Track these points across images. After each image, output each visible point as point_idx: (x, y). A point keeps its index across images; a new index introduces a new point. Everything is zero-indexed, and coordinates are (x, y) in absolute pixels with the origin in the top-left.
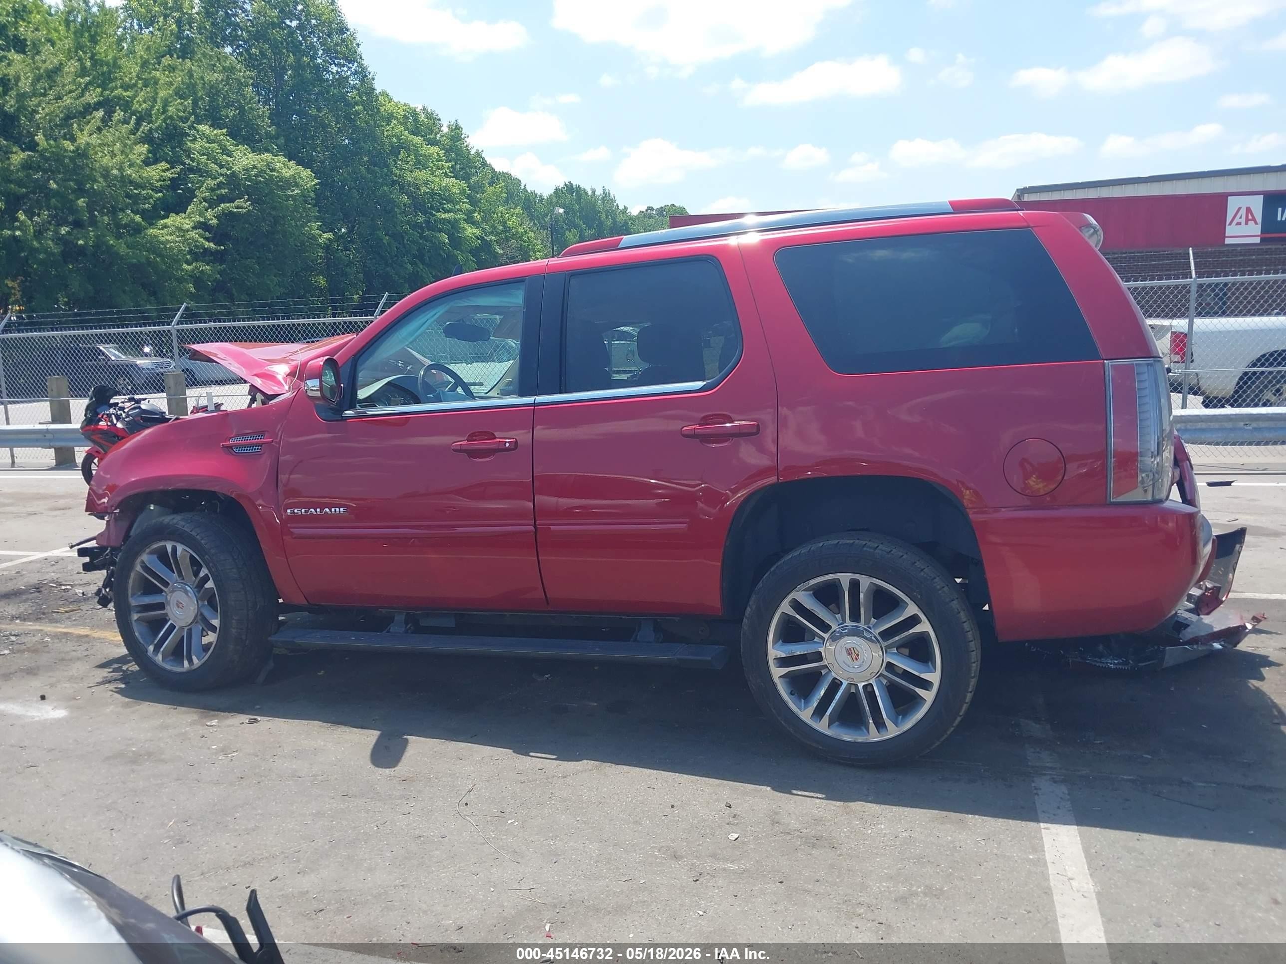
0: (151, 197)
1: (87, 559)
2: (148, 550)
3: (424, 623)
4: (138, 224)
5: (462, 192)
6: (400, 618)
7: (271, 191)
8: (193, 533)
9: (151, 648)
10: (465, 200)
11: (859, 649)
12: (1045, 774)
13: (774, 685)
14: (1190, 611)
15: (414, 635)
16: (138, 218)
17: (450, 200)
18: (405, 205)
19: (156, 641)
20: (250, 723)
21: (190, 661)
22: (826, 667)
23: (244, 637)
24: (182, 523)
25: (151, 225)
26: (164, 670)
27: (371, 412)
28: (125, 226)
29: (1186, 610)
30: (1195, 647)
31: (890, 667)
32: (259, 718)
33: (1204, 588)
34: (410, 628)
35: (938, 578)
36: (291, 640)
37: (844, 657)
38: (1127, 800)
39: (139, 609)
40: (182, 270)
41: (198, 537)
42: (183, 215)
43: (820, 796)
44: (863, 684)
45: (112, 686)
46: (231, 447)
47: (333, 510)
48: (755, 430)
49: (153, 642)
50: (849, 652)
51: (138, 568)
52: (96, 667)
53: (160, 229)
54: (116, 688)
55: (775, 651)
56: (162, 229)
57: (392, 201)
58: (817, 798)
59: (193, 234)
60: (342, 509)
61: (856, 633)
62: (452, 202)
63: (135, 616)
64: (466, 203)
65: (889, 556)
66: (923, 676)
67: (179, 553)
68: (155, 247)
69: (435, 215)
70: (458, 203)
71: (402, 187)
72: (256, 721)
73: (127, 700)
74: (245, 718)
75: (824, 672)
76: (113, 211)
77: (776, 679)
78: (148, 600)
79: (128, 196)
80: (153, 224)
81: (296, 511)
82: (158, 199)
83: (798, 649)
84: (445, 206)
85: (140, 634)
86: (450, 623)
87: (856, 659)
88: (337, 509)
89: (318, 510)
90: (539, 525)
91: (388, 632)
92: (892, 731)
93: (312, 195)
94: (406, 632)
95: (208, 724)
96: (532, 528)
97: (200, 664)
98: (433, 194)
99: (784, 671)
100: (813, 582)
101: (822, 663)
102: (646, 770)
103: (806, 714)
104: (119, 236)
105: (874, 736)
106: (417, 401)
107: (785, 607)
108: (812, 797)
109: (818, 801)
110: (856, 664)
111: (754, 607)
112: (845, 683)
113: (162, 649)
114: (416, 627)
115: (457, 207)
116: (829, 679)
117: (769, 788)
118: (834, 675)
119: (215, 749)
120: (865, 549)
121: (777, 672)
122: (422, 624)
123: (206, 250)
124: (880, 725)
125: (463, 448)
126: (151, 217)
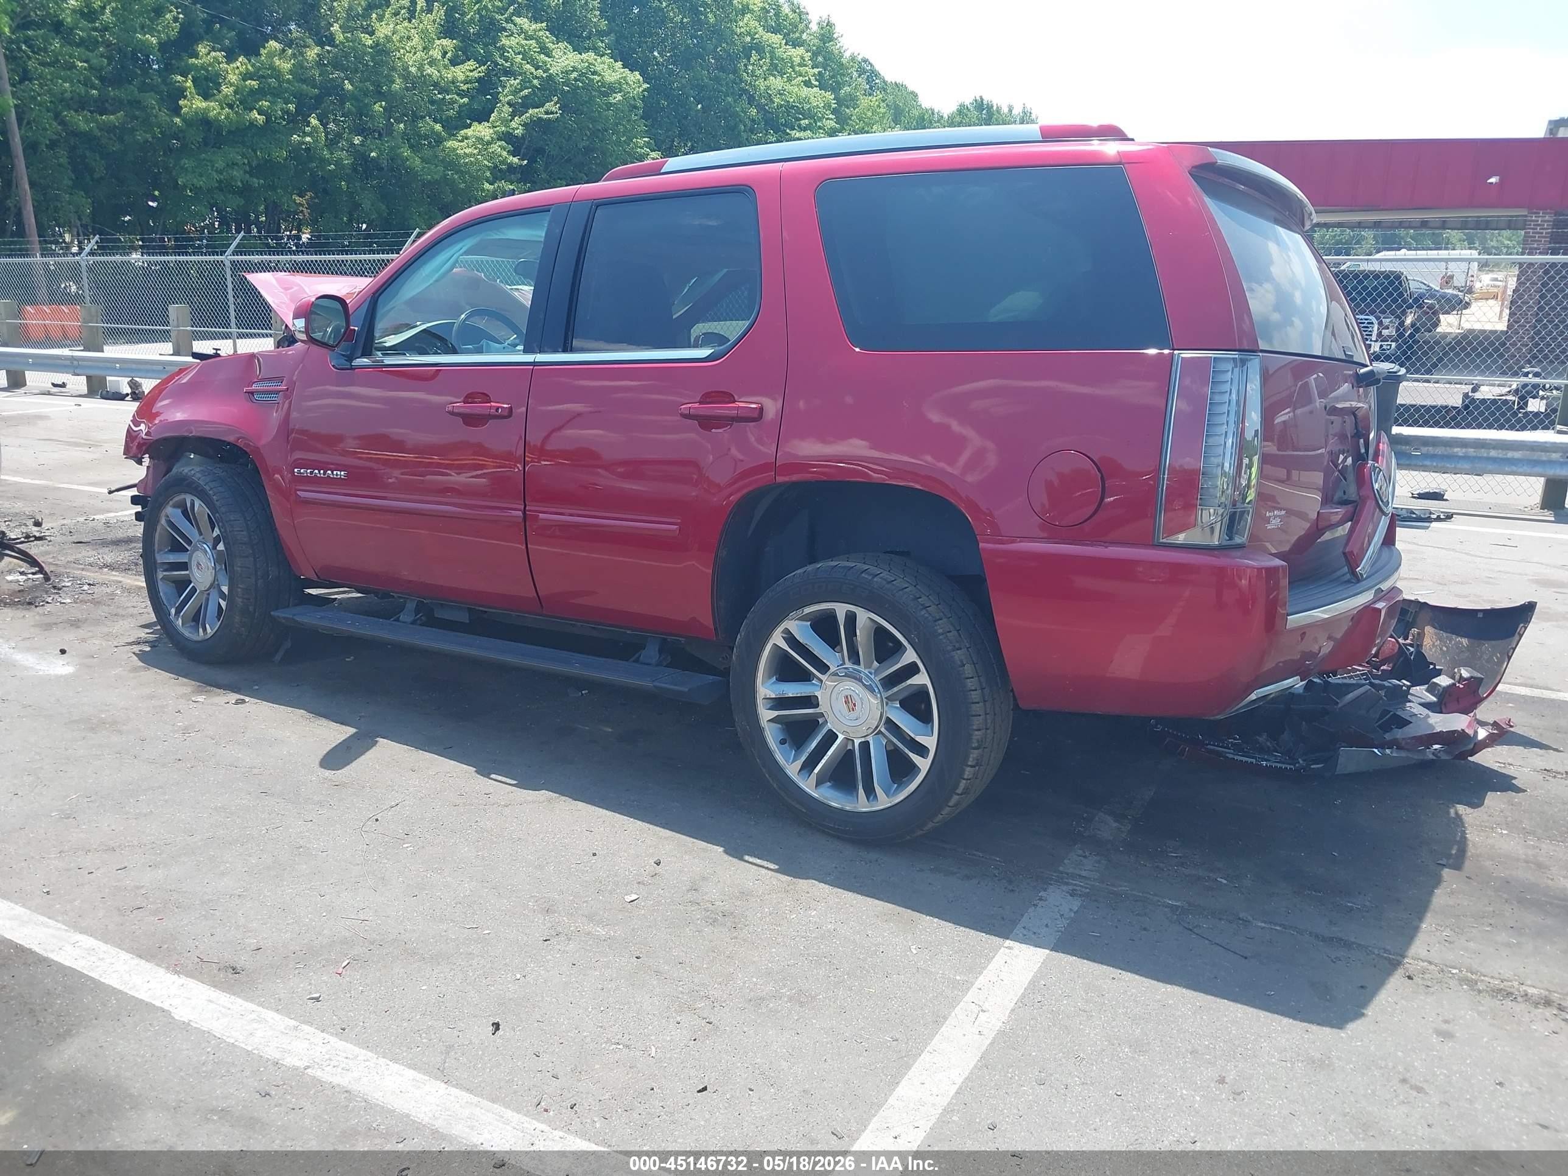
0: (455, 102)
1: (139, 508)
2: (171, 503)
3: (439, 614)
4: (438, 134)
5: (827, 106)
6: (411, 606)
7: (591, 98)
8: (207, 488)
9: (173, 611)
10: (831, 116)
11: (856, 697)
12: (1067, 884)
13: (760, 730)
14: (1427, 705)
15: (425, 628)
16: (438, 127)
17: (810, 114)
18: (753, 121)
19: (177, 605)
20: (236, 703)
21: (205, 629)
22: (822, 715)
23: (251, 608)
24: (198, 475)
25: (452, 135)
26: (182, 635)
27: (389, 361)
28: (426, 137)
29: (1421, 704)
30: (1388, 751)
31: (891, 725)
32: (247, 699)
33: (1457, 677)
34: (420, 618)
35: (945, 620)
36: (291, 616)
37: (840, 706)
38: (1145, 929)
39: (166, 567)
40: (483, 190)
41: (211, 492)
42: (486, 124)
43: (772, 866)
44: (860, 741)
45: (136, 649)
46: (252, 393)
47: (335, 472)
48: (756, 415)
49: (175, 604)
50: (848, 700)
51: (163, 521)
52: (140, 626)
53: (460, 141)
54: (140, 651)
55: (766, 689)
56: (462, 141)
57: (735, 115)
58: (767, 868)
59: (496, 148)
60: (342, 473)
61: (856, 677)
62: (812, 117)
63: (160, 574)
64: (831, 119)
65: (888, 586)
66: (919, 739)
67: (196, 509)
68: (452, 163)
69: (788, 134)
70: (820, 119)
71: (751, 100)
72: (243, 701)
73: (141, 664)
74: (234, 697)
75: (821, 721)
76: (416, 117)
77: (764, 723)
78: (172, 558)
79: (432, 102)
80: (454, 135)
81: (302, 471)
82: (464, 105)
83: (793, 690)
84: (802, 122)
85: (165, 594)
86: (463, 617)
87: (853, 710)
88: (339, 473)
89: (322, 472)
90: (529, 511)
91: (397, 620)
92: (884, 801)
93: (640, 103)
94: (413, 623)
95: (193, 699)
96: (520, 513)
97: (212, 634)
98: (789, 107)
99: (775, 714)
100: (808, 610)
101: (817, 710)
102: (601, 810)
103: (792, 769)
104: (415, 148)
105: (861, 804)
106: (454, 351)
107: (777, 639)
108: (761, 866)
109: (764, 871)
110: (853, 715)
111: (743, 634)
112: (841, 737)
113: (182, 614)
114: (428, 618)
115: (818, 124)
116: (824, 731)
117: (721, 849)
118: (829, 726)
119: (180, 726)
120: (863, 575)
121: (766, 715)
122: (436, 616)
123: (510, 166)
124: (870, 791)
125: (456, 411)
126: (454, 126)
